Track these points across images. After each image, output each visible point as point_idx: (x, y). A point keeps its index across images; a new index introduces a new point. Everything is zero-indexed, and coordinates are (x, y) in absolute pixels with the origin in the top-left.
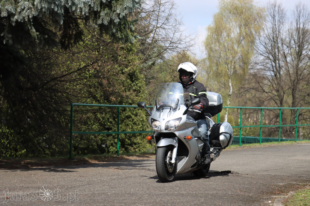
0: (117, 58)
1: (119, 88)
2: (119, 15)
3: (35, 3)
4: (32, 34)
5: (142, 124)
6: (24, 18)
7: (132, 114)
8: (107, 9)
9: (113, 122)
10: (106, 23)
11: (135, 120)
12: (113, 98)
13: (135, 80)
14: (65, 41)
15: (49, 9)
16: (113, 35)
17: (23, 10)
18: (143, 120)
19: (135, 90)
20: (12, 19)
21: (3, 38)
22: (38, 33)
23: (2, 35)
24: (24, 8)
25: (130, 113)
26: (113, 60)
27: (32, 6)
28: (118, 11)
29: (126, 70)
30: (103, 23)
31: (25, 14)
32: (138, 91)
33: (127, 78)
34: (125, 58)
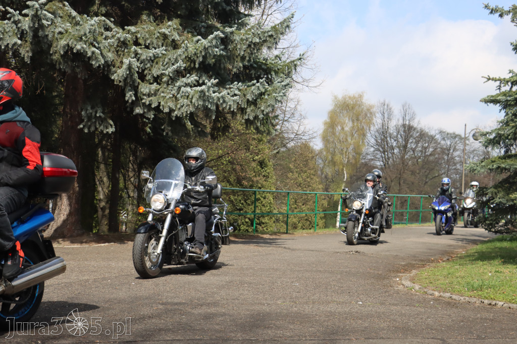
0: (249, 147)
1: (251, 174)
2: (263, 111)
3: (193, 101)
4: (188, 127)
5: (270, 206)
6: (183, 113)
7: (261, 197)
8: (252, 106)
9: (245, 204)
10: (251, 118)
11: (264, 203)
12: (245, 183)
13: (264, 166)
14: (214, 133)
15: (203, 106)
16: (257, 129)
17: (182, 106)
18: (271, 203)
19: (264, 176)
20: (172, 114)
21: (163, 130)
22: (193, 126)
23: (163, 127)
24: (183, 105)
25: (259, 196)
26: (246, 149)
27: (190, 103)
28: (262, 108)
29: (257, 157)
30: (249, 118)
31: (184, 110)
32: (266, 177)
33: (258, 165)
34: (256, 147)
